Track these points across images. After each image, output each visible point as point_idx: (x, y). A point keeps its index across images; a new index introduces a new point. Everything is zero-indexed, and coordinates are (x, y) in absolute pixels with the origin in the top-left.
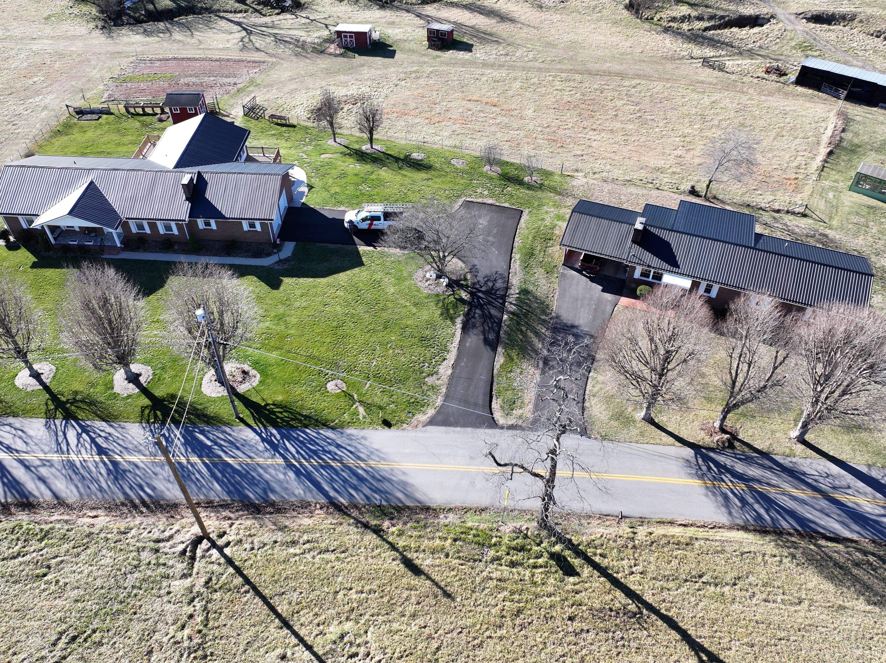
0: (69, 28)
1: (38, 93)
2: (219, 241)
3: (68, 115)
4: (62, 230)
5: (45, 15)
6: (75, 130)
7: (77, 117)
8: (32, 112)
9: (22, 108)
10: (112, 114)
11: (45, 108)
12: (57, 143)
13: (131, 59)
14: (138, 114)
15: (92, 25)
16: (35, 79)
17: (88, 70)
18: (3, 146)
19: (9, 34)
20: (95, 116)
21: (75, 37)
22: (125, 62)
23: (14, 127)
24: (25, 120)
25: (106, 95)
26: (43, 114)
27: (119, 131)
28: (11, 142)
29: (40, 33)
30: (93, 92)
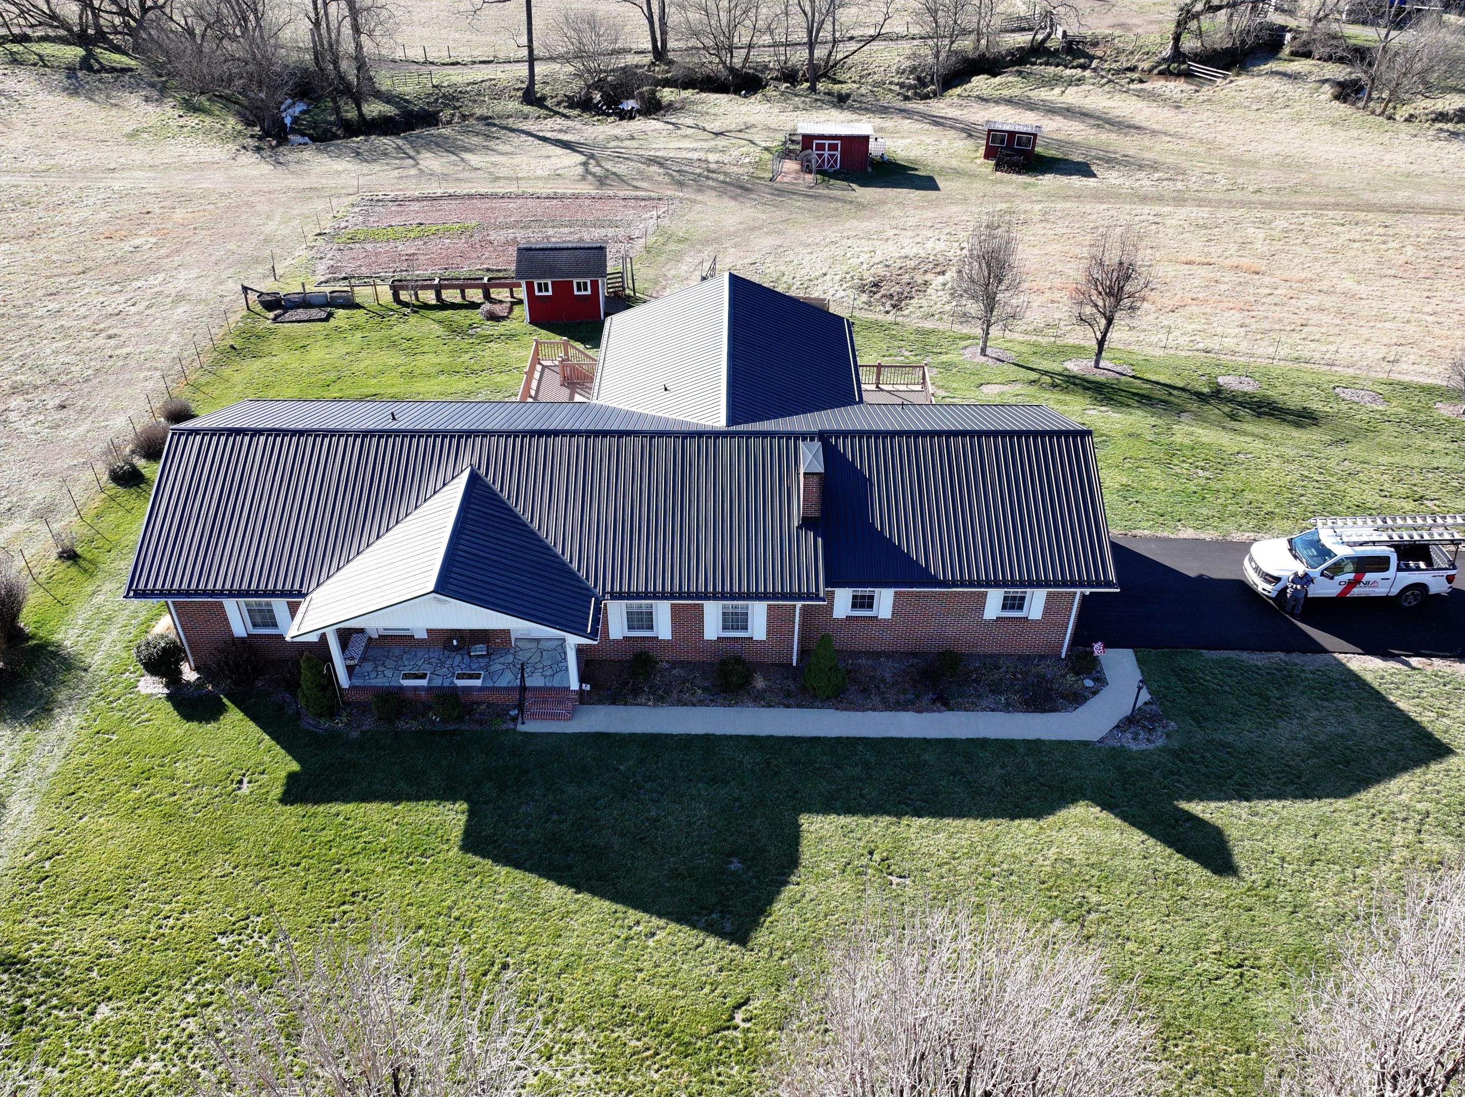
0: (184, 150)
1: (152, 269)
2: (889, 655)
3: (245, 312)
4: (370, 639)
5: (128, 130)
6: (276, 345)
7: (271, 315)
8: (148, 307)
9: (122, 299)
10: (358, 306)
11: (180, 298)
12: (238, 378)
13: (350, 199)
14: (426, 306)
15: (232, 147)
16: (137, 242)
17: (254, 221)
18: (94, 388)
19: (53, 162)
20: (315, 313)
21: (202, 166)
22: (341, 205)
23: (112, 342)
24: (137, 325)
25: (322, 267)
26: (180, 310)
27: (394, 344)
28: (112, 378)
29: (121, 160)
30: (287, 263)
